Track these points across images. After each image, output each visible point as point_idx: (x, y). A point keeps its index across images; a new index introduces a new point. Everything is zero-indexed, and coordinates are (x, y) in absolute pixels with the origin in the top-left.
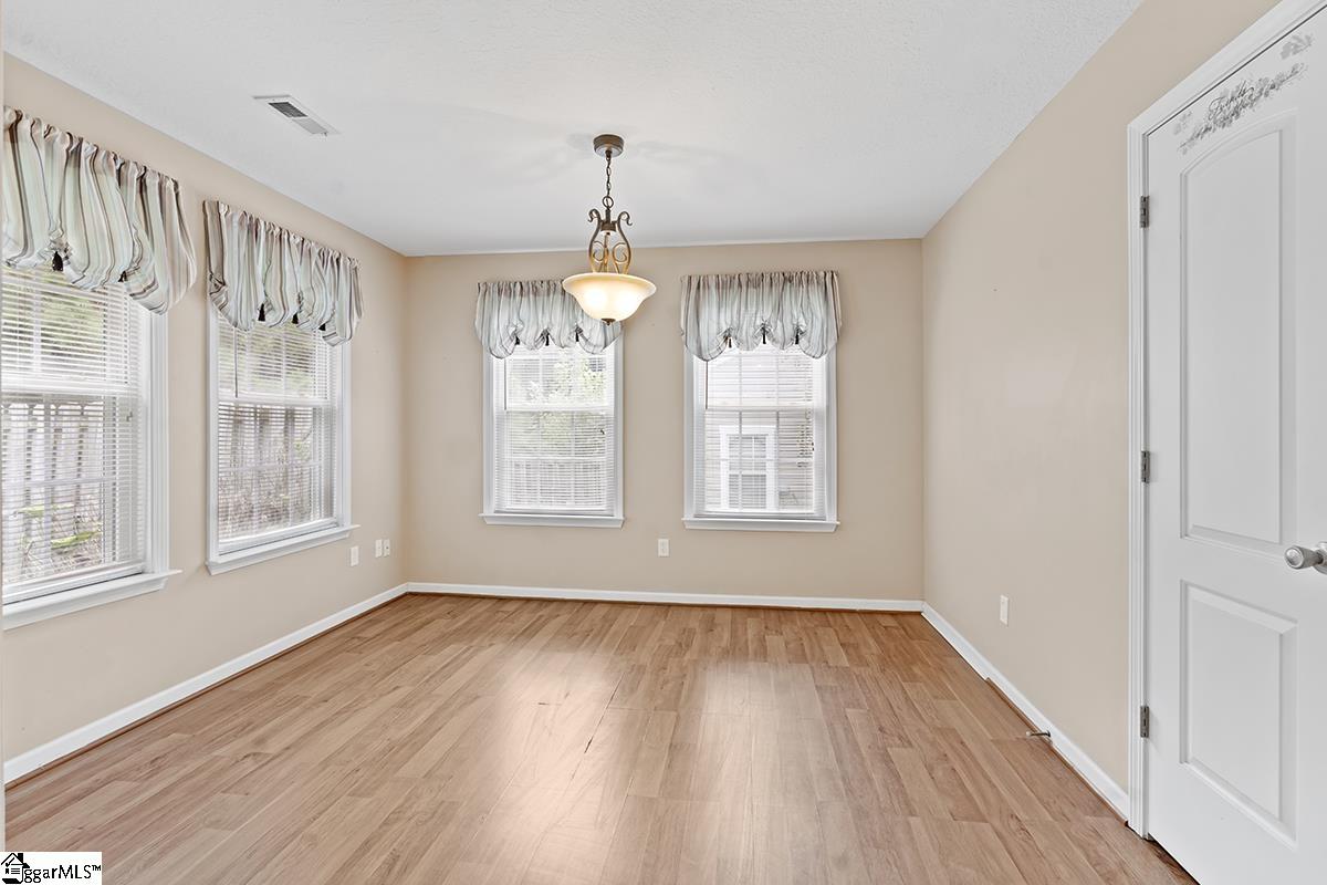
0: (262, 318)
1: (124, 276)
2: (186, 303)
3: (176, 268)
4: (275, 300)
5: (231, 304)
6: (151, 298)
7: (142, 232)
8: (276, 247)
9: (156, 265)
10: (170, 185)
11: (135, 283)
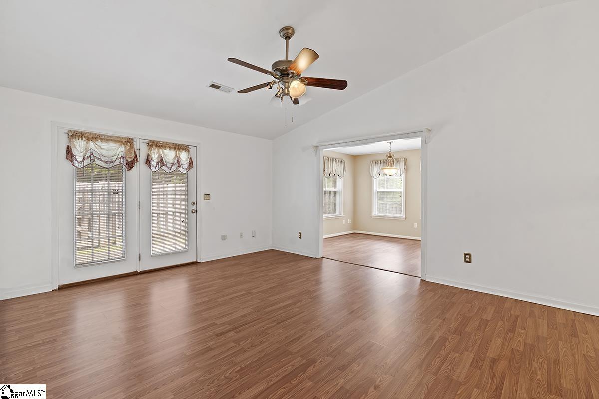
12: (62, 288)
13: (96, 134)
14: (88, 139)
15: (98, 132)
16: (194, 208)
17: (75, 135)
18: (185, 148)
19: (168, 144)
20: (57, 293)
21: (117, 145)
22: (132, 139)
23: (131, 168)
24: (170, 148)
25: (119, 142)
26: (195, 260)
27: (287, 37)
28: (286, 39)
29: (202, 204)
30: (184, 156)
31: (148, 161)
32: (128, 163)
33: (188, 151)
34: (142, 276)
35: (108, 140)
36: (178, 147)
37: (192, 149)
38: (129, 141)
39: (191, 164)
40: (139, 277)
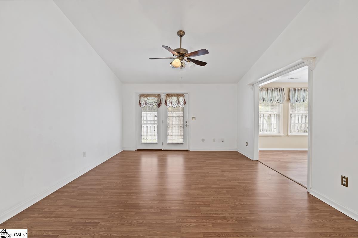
0: (297, 102)
1: (277, 101)
2: (285, 102)
3: (283, 98)
4: (299, 99)
5: (291, 101)
6: (280, 103)
7: (279, 95)
8: (299, 91)
9: (281, 99)
10: (283, 89)
11: (279, 101)
12: (138, 150)
13: (147, 94)
14: (145, 97)
15: (148, 93)
16: (187, 124)
17: (142, 96)
18: (182, 95)
19: (174, 94)
20: (136, 152)
21: (154, 98)
22: (160, 95)
23: (160, 106)
24: (175, 96)
25: (155, 96)
26: (187, 149)
27: (181, 36)
28: (180, 36)
29: (191, 122)
30: (181, 99)
31: (166, 103)
32: (158, 105)
33: (184, 96)
34: (163, 151)
35: (151, 96)
36: (178, 95)
37: (186, 96)
38: (159, 96)
39: (185, 103)
40: (162, 151)
